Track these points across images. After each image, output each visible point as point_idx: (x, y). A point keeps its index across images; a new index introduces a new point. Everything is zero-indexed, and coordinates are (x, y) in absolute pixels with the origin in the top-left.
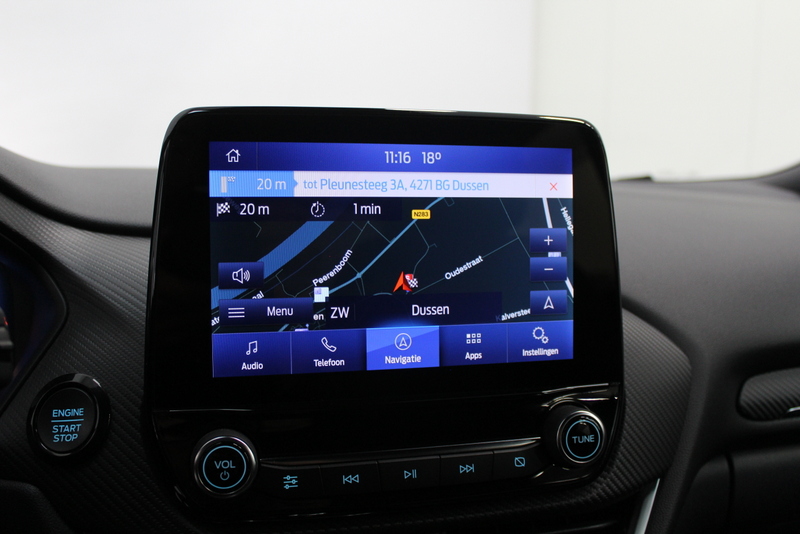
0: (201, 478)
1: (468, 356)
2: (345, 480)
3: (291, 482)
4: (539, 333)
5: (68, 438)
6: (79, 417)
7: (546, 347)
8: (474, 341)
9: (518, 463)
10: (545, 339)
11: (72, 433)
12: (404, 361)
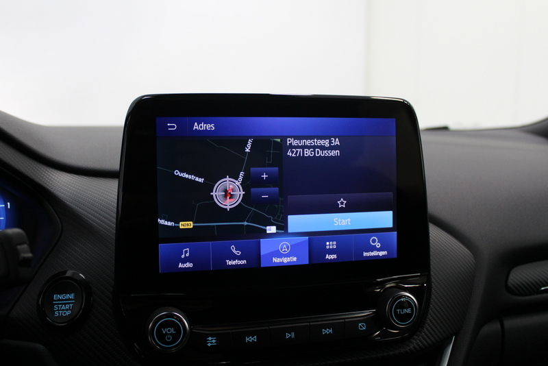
0: (154, 340)
1: (327, 257)
2: (247, 339)
3: (212, 341)
4: (374, 241)
5: (65, 313)
6: (72, 300)
7: (379, 250)
8: (331, 247)
9: (361, 327)
10: (378, 245)
11: (67, 310)
12: (286, 260)
